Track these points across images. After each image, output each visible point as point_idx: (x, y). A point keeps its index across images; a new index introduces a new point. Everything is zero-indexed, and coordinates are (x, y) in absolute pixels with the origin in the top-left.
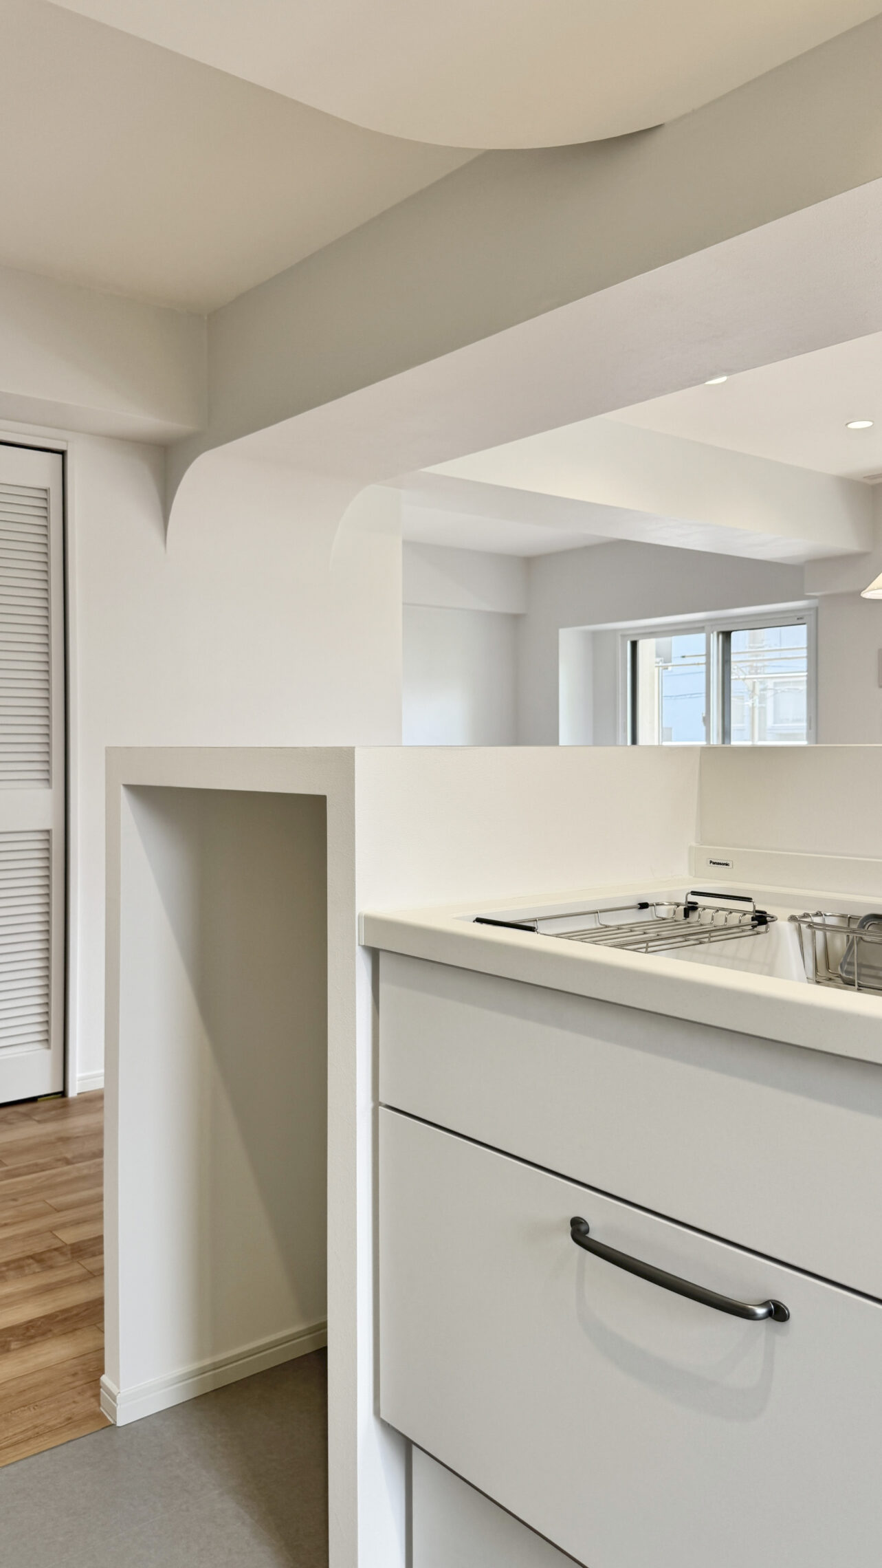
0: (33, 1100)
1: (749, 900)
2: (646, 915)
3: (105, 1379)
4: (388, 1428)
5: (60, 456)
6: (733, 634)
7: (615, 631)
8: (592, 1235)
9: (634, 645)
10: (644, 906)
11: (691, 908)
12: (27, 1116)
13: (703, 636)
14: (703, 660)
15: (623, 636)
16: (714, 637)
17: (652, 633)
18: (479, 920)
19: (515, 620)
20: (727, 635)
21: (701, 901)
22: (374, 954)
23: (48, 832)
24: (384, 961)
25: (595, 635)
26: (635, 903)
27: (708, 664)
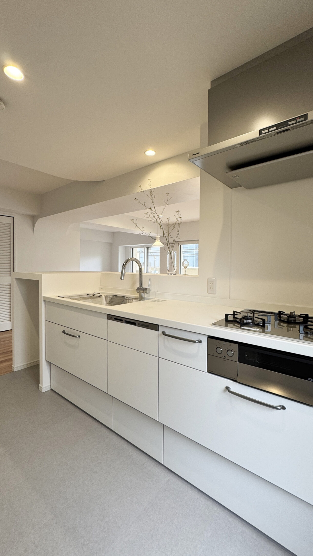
0: (8, 331)
1: (99, 293)
2: (88, 296)
3: (13, 365)
4: (47, 361)
5: (13, 218)
6: (149, 248)
7: (129, 246)
8: (65, 332)
9: (132, 249)
10: (88, 295)
11: (94, 295)
12: (6, 333)
13: (143, 248)
14: (144, 252)
15: (131, 248)
16: (145, 249)
17: (135, 247)
18: (58, 297)
19: (111, 244)
20: (148, 248)
21: (95, 294)
22: (45, 301)
23: (10, 284)
24: (46, 302)
25: (126, 247)
26: (87, 294)
27: (144, 253)
